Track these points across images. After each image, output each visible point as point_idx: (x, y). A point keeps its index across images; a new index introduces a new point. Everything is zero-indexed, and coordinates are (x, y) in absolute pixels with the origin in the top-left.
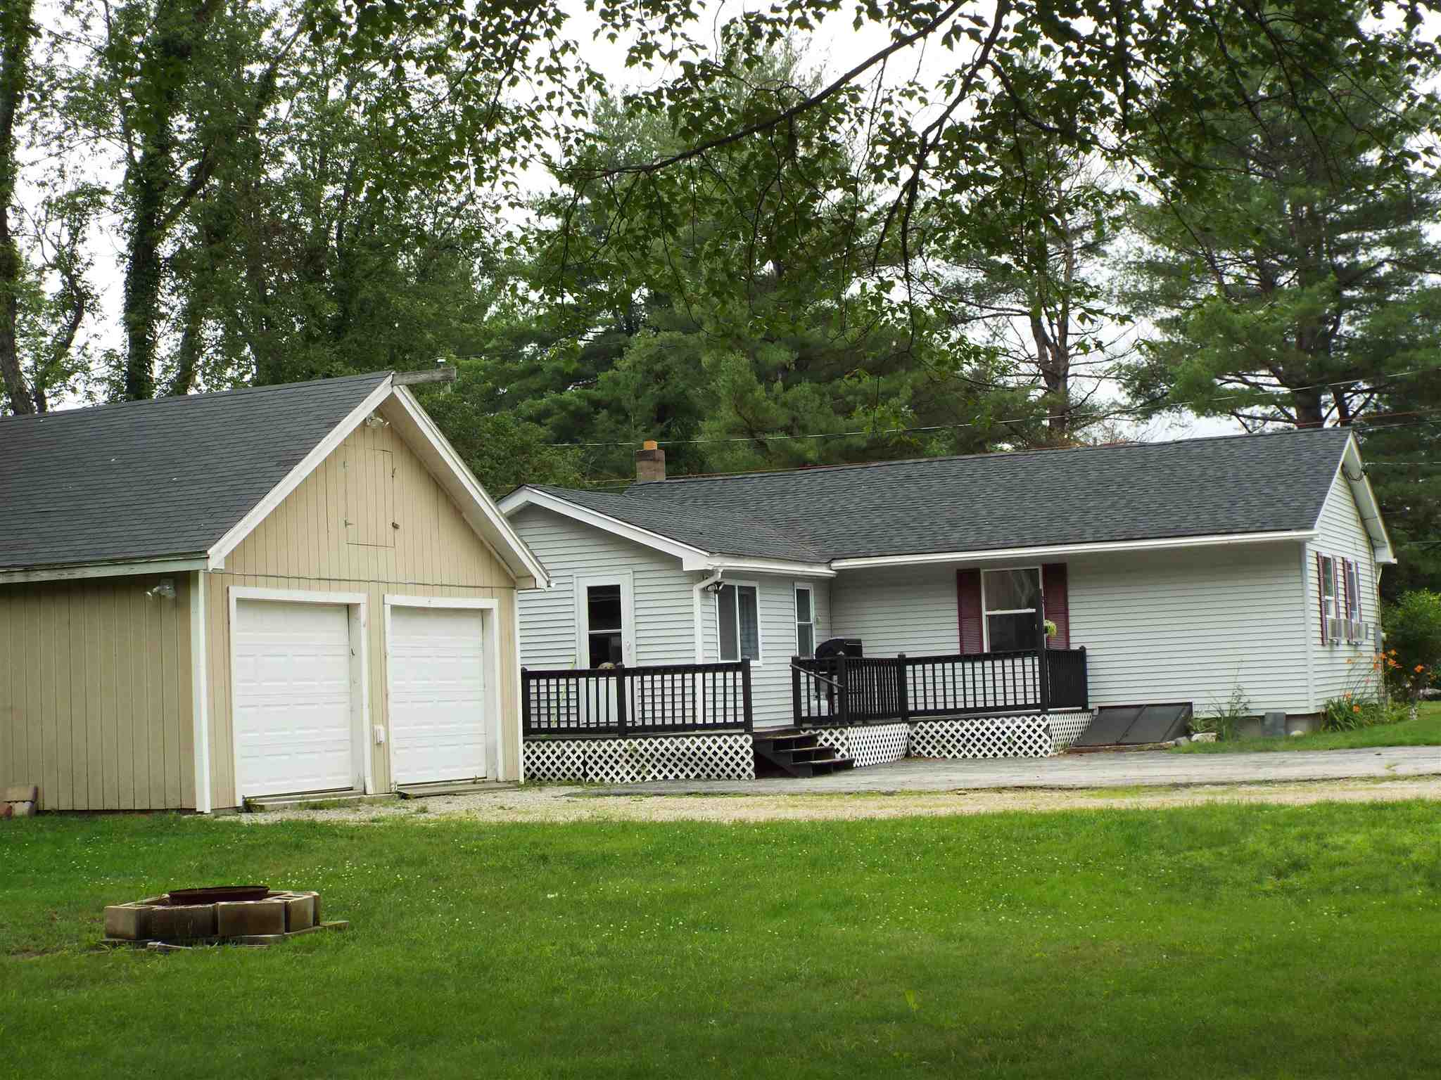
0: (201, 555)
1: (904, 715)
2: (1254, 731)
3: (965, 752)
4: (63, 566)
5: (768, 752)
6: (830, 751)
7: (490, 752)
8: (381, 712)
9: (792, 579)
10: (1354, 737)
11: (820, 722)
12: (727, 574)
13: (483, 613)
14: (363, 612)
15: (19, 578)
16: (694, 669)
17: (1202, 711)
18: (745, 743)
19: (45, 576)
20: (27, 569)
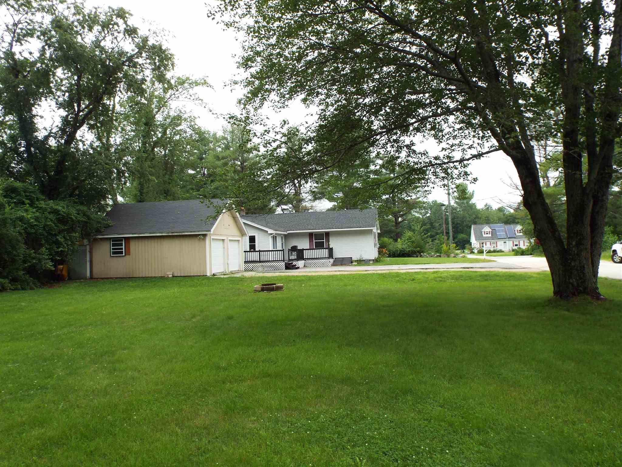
0: (210, 231)
1: (303, 259)
2: (363, 262)
3: (315, 266)
4: (180, 232)
5: (287, 265)
6: (295, 265)
7: (240, 265)
8: (228, 259)
9: (281, 234)
10: (380, 264)
11: (293, 260)
12: (276, 234)
13: (238, 241)
14: (226, 241)
15: (170, 234)
16: (270, 251)
17: (354, 258)
18: (283, 264)
19: (176, 234)
20: (172, 233)
